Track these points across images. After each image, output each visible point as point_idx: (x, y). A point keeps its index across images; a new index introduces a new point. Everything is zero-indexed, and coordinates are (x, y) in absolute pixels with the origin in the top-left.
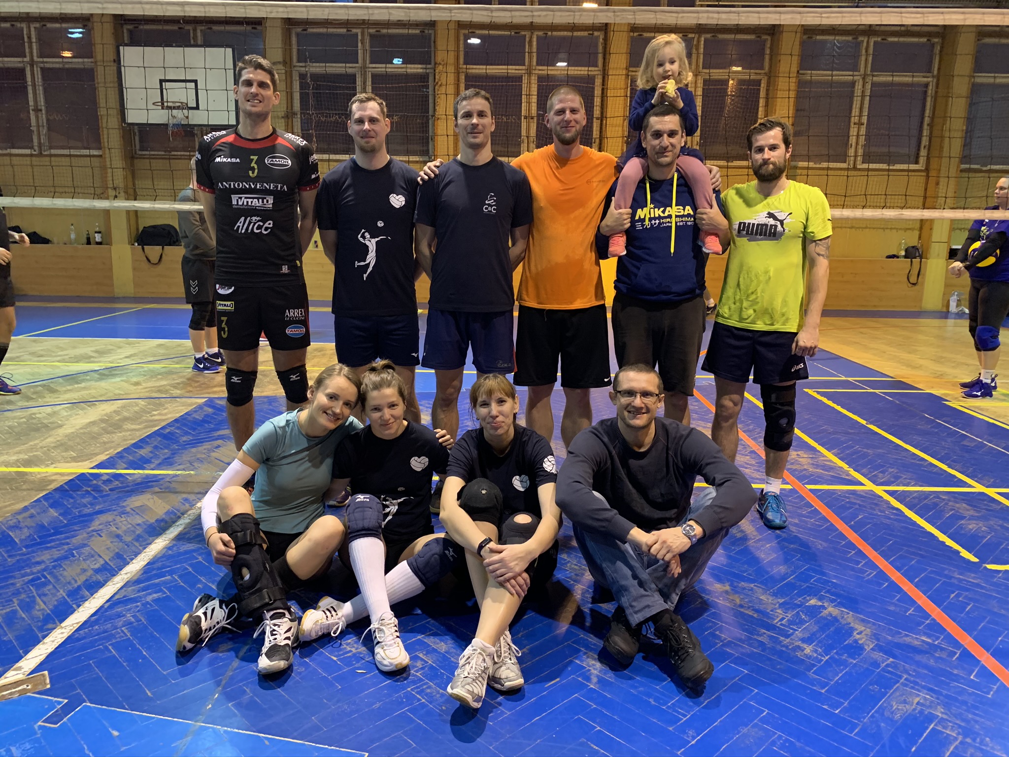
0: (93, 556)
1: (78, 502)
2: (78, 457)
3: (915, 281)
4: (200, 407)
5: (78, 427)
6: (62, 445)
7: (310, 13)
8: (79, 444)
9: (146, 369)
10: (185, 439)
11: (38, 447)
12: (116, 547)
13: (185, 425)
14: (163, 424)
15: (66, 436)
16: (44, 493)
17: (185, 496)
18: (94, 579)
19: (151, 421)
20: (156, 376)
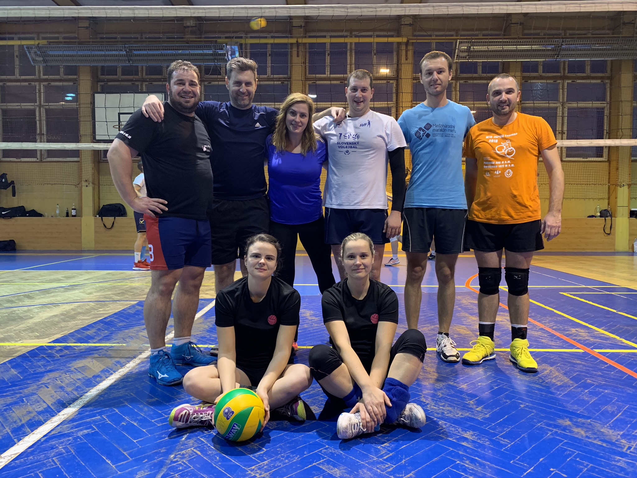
0: (38, 402)
1: (35, 364)
2: (40, 336)
3: (609, 232)
4: (133, 306)
5: (44, 318)
6: (30, 328)
7: (221, 13)
8: (42, 328)
9: (97, 286)
10: (120, 324)
11: (13, 330)
12: (59, 395)
13: (121, 316)
14: (106, 316)
15: (34, 324)
16: (10, 359)
17: (117, 359)
18: (37, 419)
19: (97, 314)
20: (104, 289)
